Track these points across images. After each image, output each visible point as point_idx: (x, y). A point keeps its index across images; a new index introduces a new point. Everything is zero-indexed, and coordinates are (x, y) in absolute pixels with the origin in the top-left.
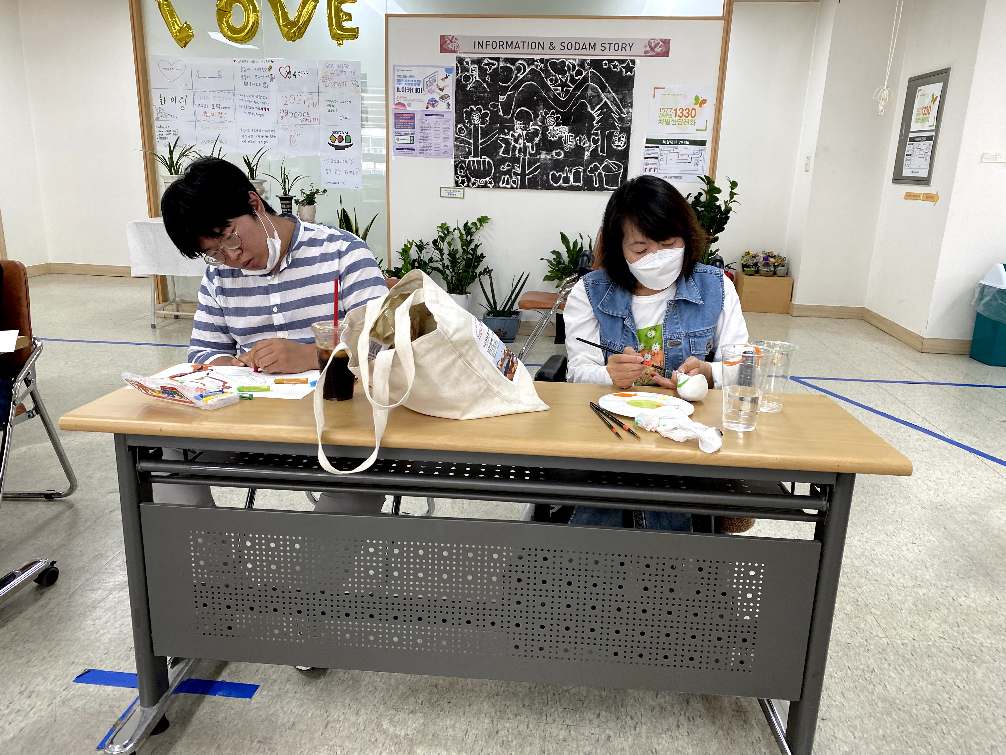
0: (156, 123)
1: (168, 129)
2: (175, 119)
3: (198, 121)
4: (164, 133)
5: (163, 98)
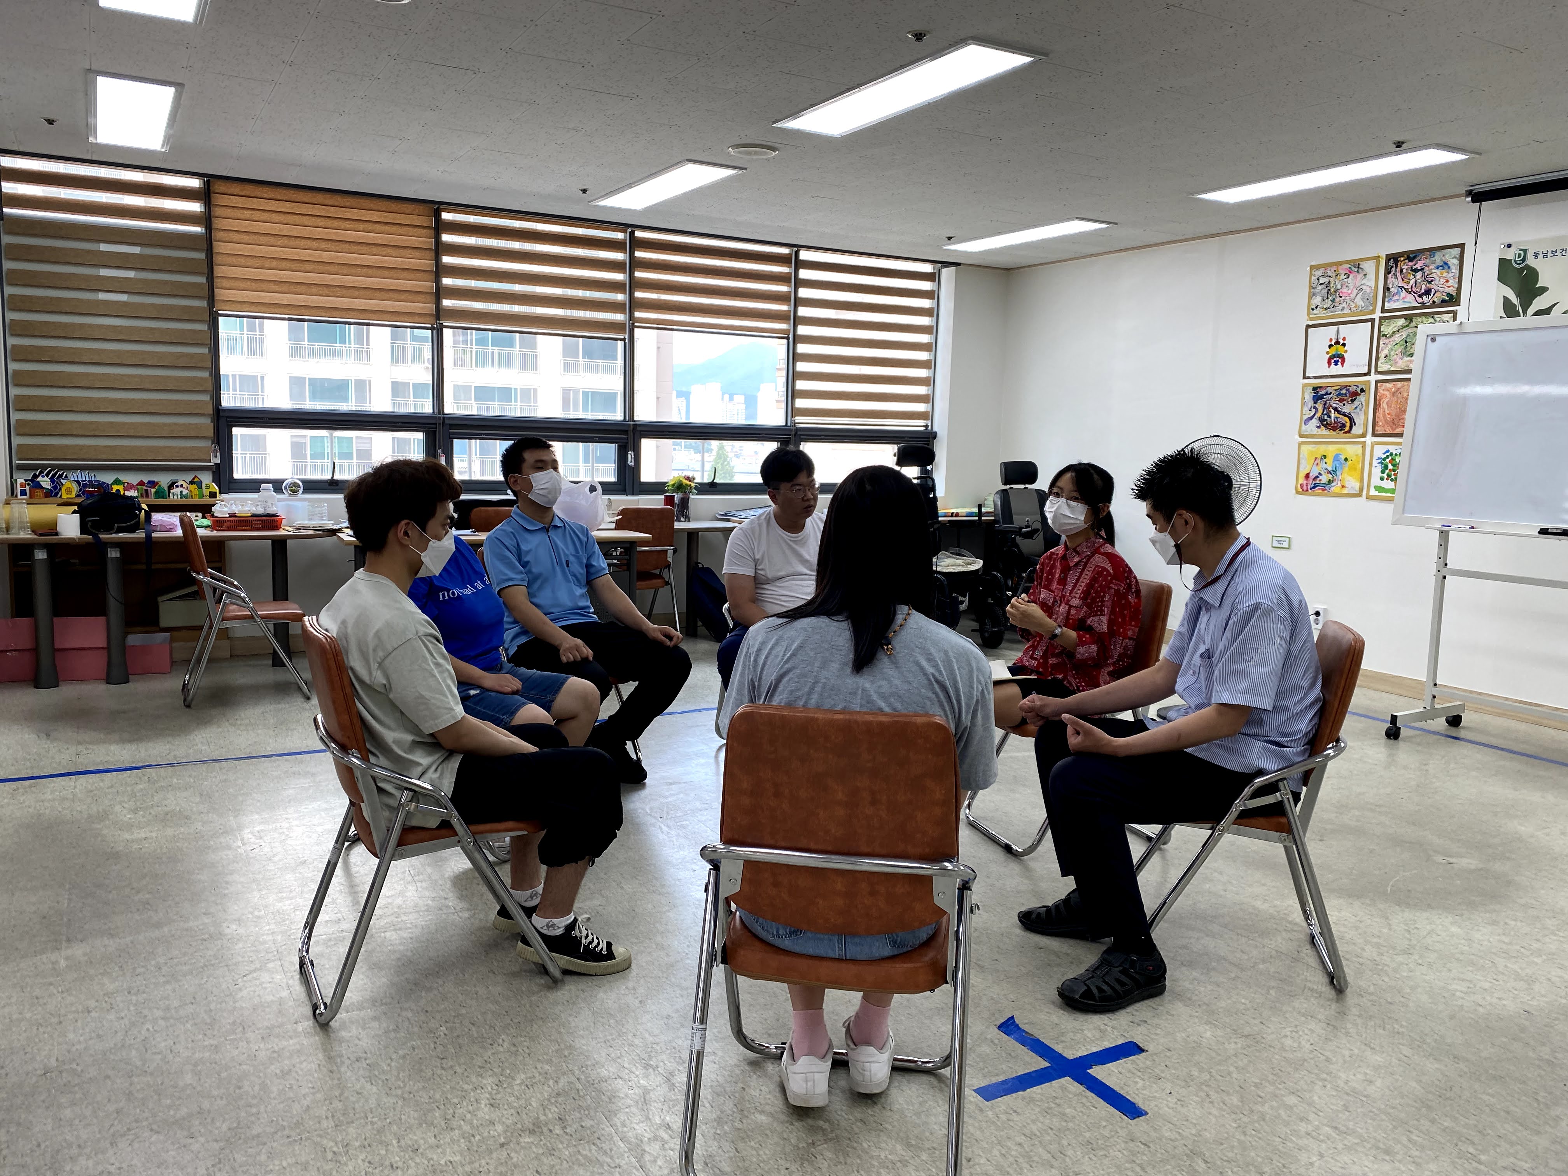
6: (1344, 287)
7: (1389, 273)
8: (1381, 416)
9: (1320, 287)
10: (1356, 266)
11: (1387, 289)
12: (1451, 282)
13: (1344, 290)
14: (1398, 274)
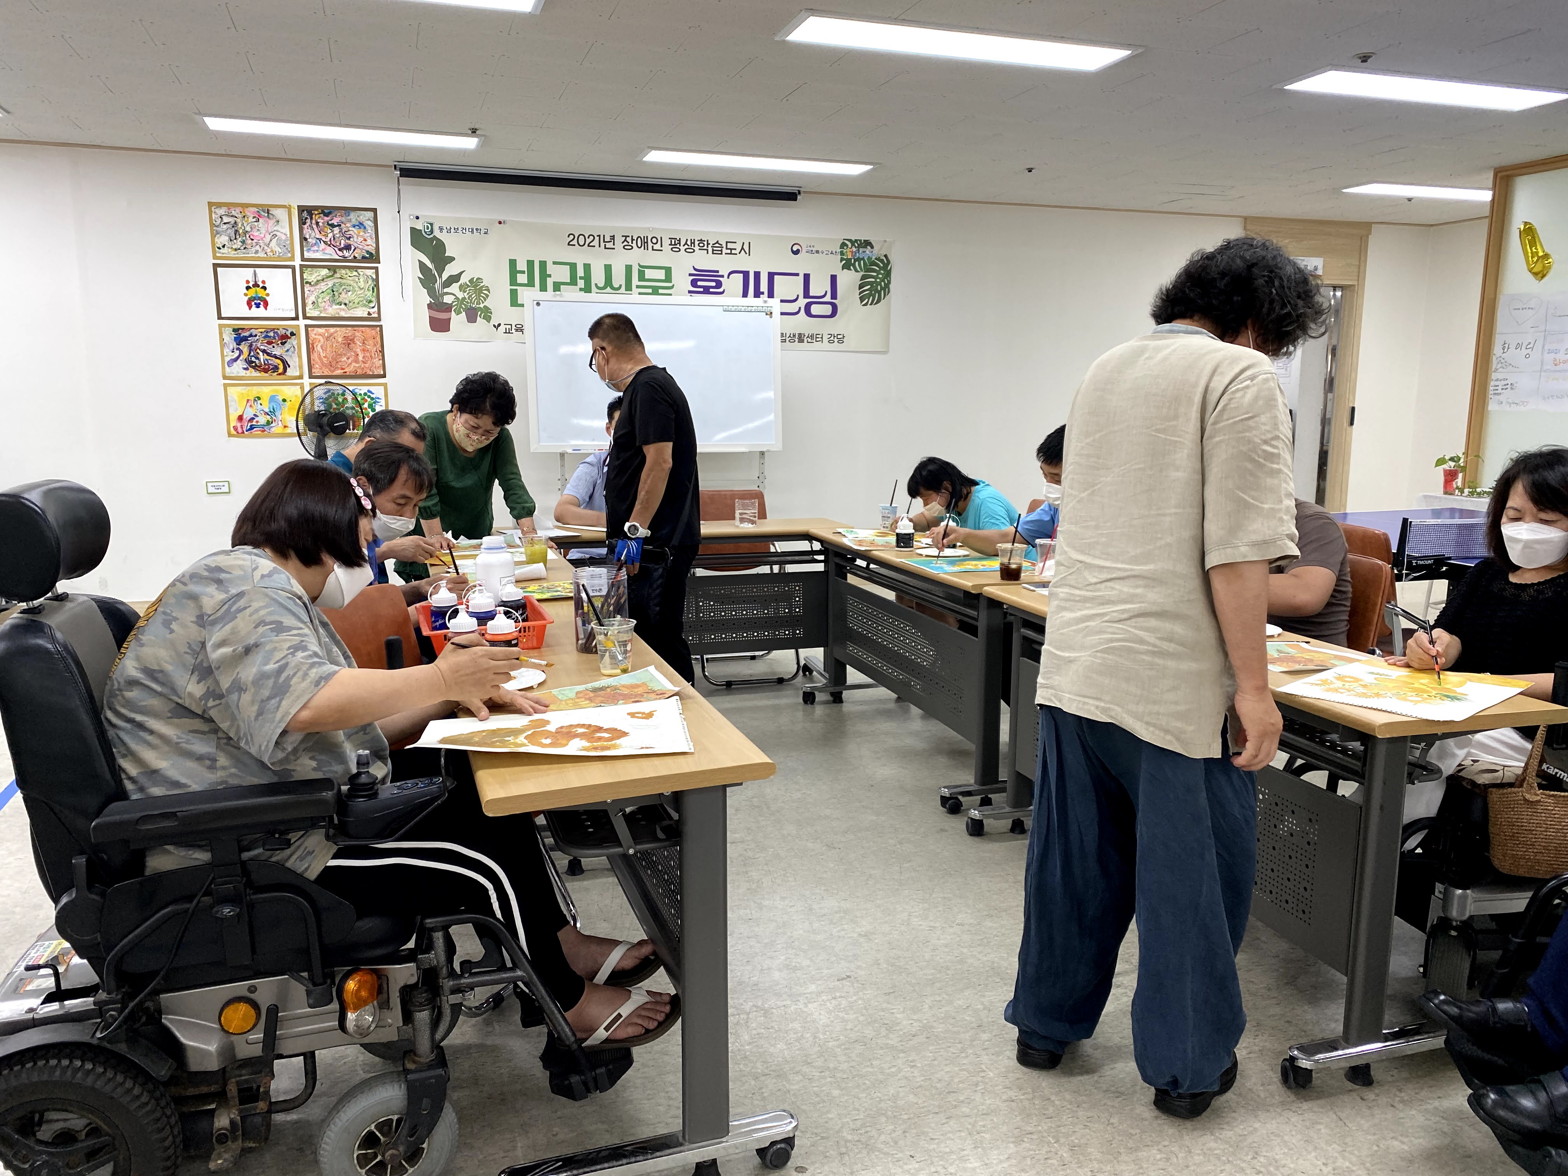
0: (1494, 376)
1: (1506, 382)
2: (1517, 370)
3: (1545, 371)
4: (1499, 388)
5: (1506, 346)
6: (255, 230)
7: (305, 223)
8: (317, 359)
9: (225, 227)
10: (265, 211)
11: (303, 239)
12: (369, 242)
13: (256, 234)
14: (315, 226)
